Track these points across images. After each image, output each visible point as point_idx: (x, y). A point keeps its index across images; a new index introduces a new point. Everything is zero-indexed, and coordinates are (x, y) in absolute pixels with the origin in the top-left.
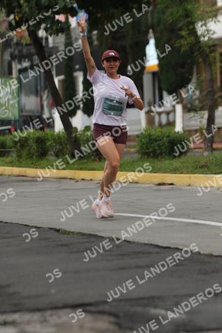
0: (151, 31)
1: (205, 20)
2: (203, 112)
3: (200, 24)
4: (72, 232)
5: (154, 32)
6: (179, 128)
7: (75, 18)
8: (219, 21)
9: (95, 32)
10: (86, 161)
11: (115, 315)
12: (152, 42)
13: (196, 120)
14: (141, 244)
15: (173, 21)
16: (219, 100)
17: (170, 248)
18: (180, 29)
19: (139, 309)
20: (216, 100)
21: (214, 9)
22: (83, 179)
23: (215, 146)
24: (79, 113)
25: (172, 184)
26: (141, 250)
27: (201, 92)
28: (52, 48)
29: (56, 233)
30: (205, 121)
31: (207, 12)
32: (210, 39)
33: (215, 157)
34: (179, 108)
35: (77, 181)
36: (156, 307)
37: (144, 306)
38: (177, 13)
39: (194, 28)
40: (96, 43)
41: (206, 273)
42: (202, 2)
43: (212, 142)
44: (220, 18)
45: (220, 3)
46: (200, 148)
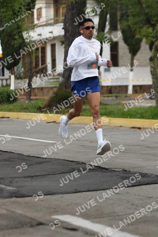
1: (28, 31)
2: (25, 80)
3: (25, 33)
6: (12, 88)
8: (35, 32)
13: (22, 84)
15: (11, 31)
16: (34, 73)
17: (7, 152)
18: (15, 35)
20: (33, 74)
21: (33, 25)
23: (32, 98)
25: (8, 118)
27: (24, 69)
30: (26, 84)
31: (29, 27)
32: (30, 41)
33: (32, 104)
34: (13, 77)
38: (13, 26)
39: (22, 35)
42: (26, 21)
43: (30, 96)
44: (35, 30)
45: (36, 22)
46: (23, 99)
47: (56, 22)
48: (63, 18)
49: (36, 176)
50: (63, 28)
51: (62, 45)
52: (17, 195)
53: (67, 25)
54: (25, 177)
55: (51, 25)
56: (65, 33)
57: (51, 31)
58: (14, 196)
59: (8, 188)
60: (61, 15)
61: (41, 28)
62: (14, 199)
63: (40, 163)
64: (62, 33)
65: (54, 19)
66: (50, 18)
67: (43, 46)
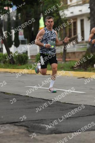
0: (42, 14)
1: (63, 10)
2: (62, 46)
3: (61, 11)
4: (10, 94)
7: (11, 8)
9: (19, 14)
10: (15, 65)
11: (27, 127)
12: (42, 18)
13: (59, 49)
14: (37, 98)
19: (37, 124)
21: (67, 5)
22: (14, 73)
23: (67, 60)
24: (13, 46)
26: (37, 101)
27: (61, 38)
28: (3, 20)
29: (4, 94)
30: (62, 50)
31: (64, 7)
32: (65, 17)
33: (67, 64)
35: (12, 73)
36: (43, 123)
37: (39, 123)
39: (59, 13)
40: (20, 18)
41: (63, 110)
43: (65, 58)
44: (69, 9)
45: (69, 3)
46: (61, 60)
47: (84, 3)
50: (89, 8)
51: (88, 20)
52: (55, 132)
53: (92, 5)
55: (80, 5)
56: (91, 11)
57: (80, 10)
58: (54, 132)
61: (73, 8)
62: (54, 135)
64: (89, 11)
67: (75, 21)
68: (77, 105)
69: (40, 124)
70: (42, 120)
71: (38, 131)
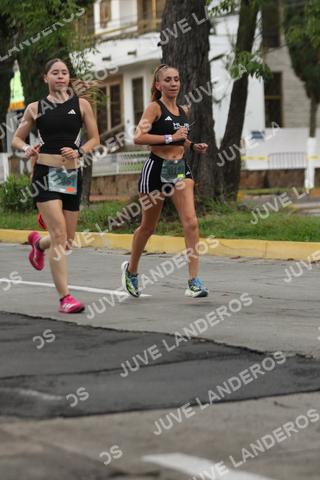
0: (16, 62)
1: (82, 50)
3: (75, 55)
5: (19, 63)
8: (98, 52)
12: (17, 75)
14: (6, 313)
15: (44, 51)
17: (41, 318)
19: (7, 390)
21: (91, 37)
23: (91, 198)
26: (7, 320)
31: (84, 41)
32: (87, 72)
36: (26, 387)
37: (13, 386)
41: (84, 348)
42: (77, 29)
43: (88, 194)
44: (98, 47)
45: (98, 30)
47: (144, 30)
48: (160, 21)
49: (106, 370)
52: (65, 412)
54: (81, 373)
55: (131, 36)
56: (164, 54)
57: (132, 50)
58: (58, 413)
59: (46, 397)
60: (154, 14)
61: (110, 43)
62: (59, 421)
63: (113, 342)
64: (158, 54)
65: (138, 24)
66: (128, 21)
67: (115, 83)
68: (127, 331)
69: (16, 390)
70: (23, 376)
71: (12, 410)
